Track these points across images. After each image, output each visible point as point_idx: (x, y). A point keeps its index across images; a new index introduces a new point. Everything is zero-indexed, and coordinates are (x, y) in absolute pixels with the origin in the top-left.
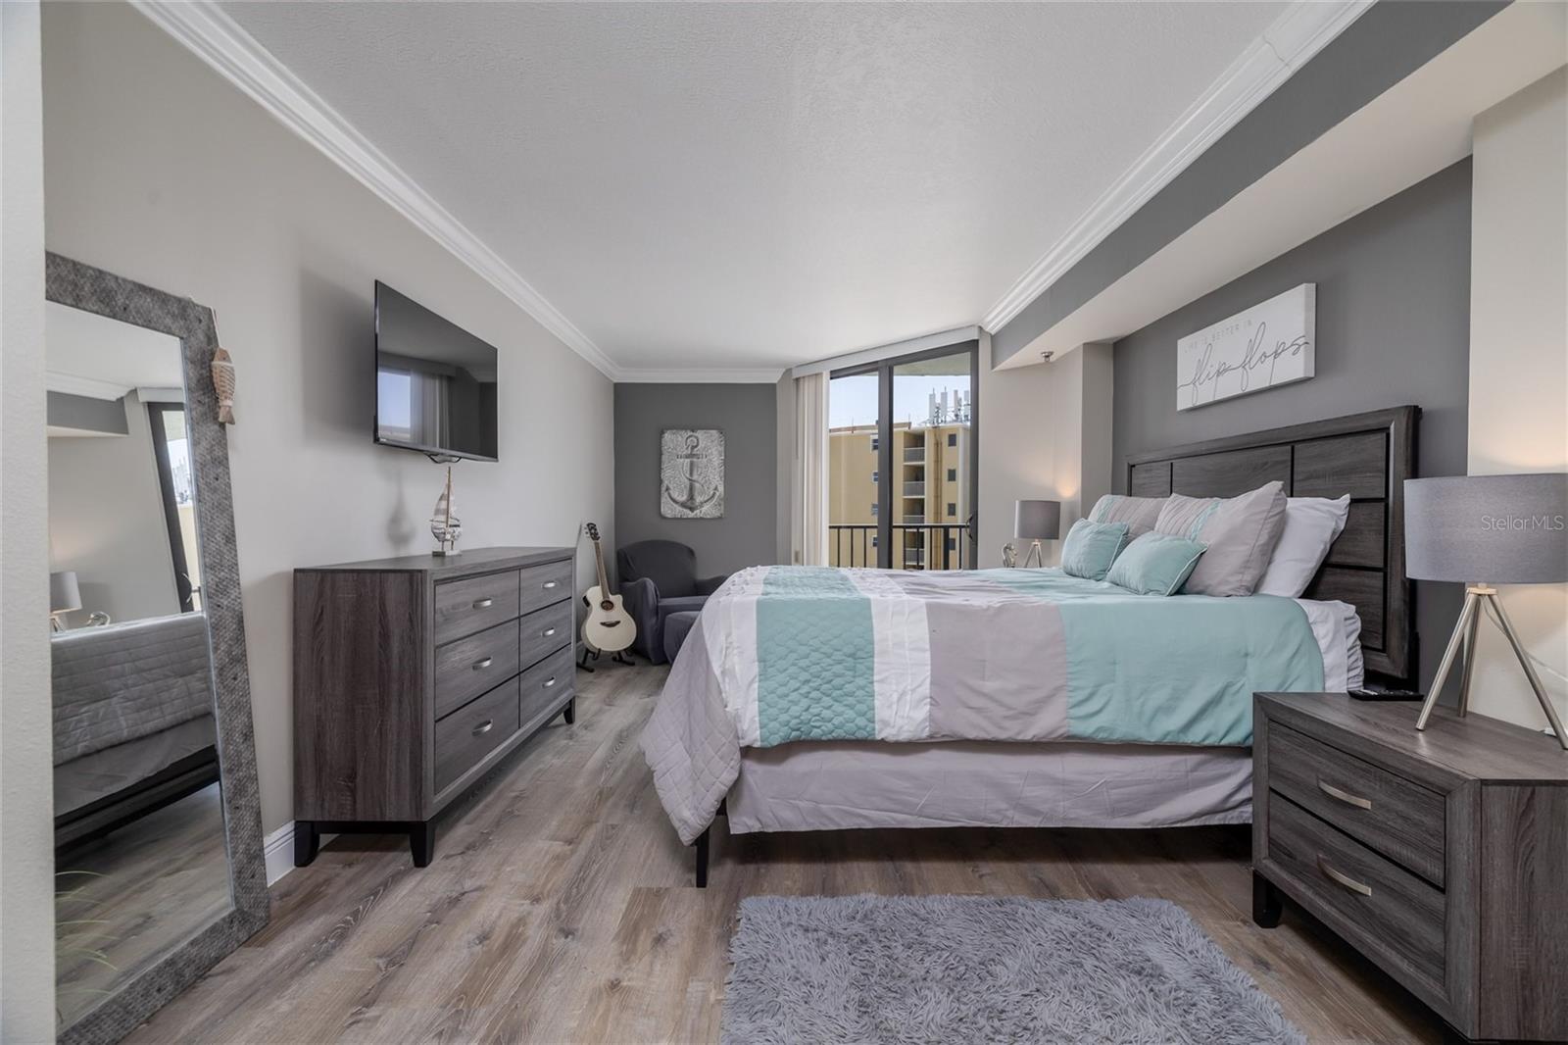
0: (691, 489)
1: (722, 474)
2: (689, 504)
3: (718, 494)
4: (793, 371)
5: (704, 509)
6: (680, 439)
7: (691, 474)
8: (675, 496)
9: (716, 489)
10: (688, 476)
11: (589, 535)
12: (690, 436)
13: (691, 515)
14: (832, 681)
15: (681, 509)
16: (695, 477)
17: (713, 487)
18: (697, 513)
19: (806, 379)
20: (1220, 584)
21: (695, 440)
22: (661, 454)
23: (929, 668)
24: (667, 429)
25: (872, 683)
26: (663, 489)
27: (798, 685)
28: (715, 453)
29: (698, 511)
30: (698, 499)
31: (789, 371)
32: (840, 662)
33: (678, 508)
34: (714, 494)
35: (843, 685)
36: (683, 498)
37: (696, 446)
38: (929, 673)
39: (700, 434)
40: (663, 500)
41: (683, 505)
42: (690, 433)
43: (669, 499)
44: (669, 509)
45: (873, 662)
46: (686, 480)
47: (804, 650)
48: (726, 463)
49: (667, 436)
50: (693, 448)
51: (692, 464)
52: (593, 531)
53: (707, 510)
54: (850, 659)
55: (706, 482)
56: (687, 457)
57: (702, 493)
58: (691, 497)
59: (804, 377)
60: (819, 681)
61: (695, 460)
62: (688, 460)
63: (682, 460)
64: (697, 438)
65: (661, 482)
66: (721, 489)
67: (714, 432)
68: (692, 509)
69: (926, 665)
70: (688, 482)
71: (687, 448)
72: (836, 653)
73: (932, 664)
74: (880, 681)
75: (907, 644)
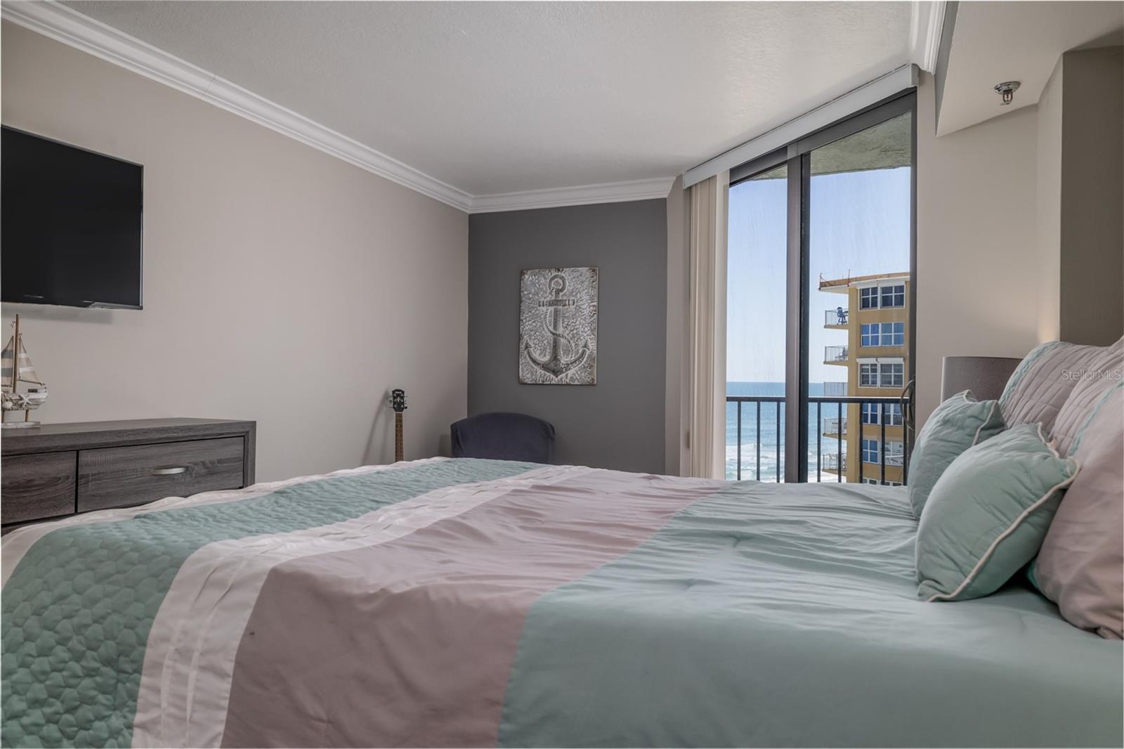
0: (555, 347)
1: (595, 325)
2: (552, 365)
3: (588, 352)
4: (685, 178)
5: (570, 373)
6: (543, 281)
7: (555, 327)
8: (536, 355)
9: (586, 346)
10: (551, 328)
11: (392, 405)
12: (556, 277)
13: (555, 380)
14: (76, 708)
15: (543, 372)
16: (560, 330)
17: (581, 343)
18: (564, 378)
19: (699, 186)
20: (1075, 587)
21: (561, 281)
22: (521, 301)
23: (223, 715)
24: (528, 270)
25: (130, 727)
26: (523, 346)
27: (23, 706)
28: (586, 297)
29: (563, 375)
30: (564, 360)
31: (679, 179)
32: (91, 673)
33: (540, 371)
34: (584, 353)
35: (90, 721)
36: (546, 359)
37: (561, 290)
38: (221, 728)
39: (567, 273)
40: (522, 361)
41: (545, 367)
42: (554, 273)
43: (528, 359)
44: (529, 373)
45: (138, 684)
46: (549, 334)
47: (48, 637)
48: (600, 310)
49: (528, 277)
50: (558, 292)
51: (556, 311)
52: (399, 399)
53: (574, 374)
54: (106, 670)
55: (573, 337)
56: (551, 304)
57: (567, 352)
58: (555, 358)
59: (696, 185)
60: (58, 706)
61: (560, 307)
62: (551, 309)
63: (544, 309)
64: (562, 278)
65: (520, 337)
66: (592, 345)
67: (584, 270)
68: (556, 373)
69: (219, 708)
70: (551, 337)
71: (550, 293)
72: (89, 653)
73: (231, 711)
74: (143, 726)
75: (196, 655)
